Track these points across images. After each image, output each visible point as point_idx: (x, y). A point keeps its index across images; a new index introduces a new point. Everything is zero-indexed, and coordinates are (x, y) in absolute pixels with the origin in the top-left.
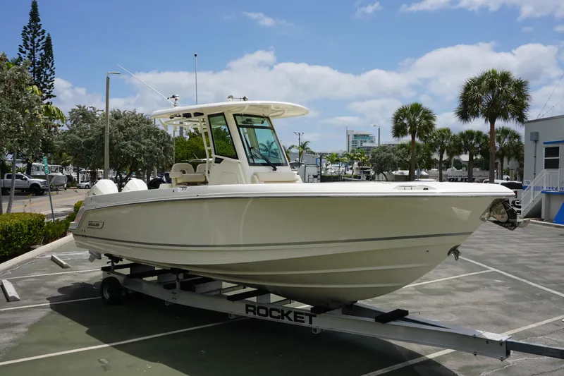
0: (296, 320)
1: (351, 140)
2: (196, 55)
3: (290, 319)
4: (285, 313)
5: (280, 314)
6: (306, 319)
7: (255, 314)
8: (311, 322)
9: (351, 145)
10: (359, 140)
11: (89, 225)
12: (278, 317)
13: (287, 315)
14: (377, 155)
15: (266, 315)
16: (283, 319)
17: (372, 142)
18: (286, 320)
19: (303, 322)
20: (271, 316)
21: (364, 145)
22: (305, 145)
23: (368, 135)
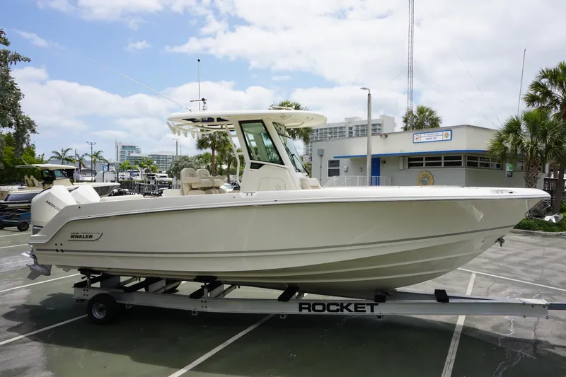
0: (356, 311)
1: (119, 150)
2: (199, 60)
3: (350, 311)
4: (344, 305)
5: (339, 308)
6: (368, 308)
7: (310, 311)
8: (372, 311)
9: (119, 154)
10: (127, 151)
11: (72, 237)
12: (337, 310)
13: (346, 308)
14: (180, 164)
15: (323, 310)
16: (342, 311)
17: (138, 152)
18: (346, 312)
19: (365, 311)
20: (329, 310)
21: (132, 155)
22: (98, 154)
23: (134, 147)
